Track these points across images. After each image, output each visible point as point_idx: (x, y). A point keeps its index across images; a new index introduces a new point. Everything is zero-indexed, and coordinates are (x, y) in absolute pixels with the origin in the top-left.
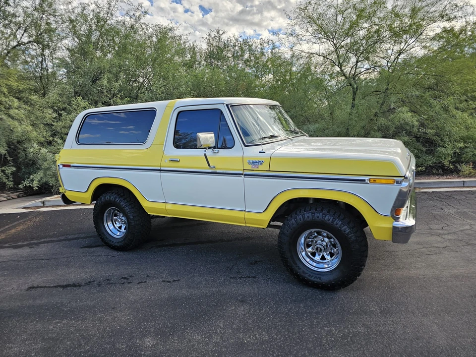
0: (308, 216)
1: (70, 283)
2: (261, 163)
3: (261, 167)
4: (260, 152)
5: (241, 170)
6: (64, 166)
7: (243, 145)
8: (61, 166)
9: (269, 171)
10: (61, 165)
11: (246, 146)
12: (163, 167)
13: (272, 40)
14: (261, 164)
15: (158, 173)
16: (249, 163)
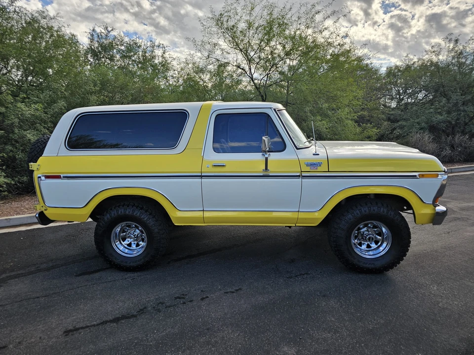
0: (365, 210)
1: (118, 316)
2: (320, 164)
3: (319, 169)
4: (314, 155)
5: (298, 172)
6: (47, 177)
7: (295, 148)
8: (43, 178)
9: (329, 171)
10: (43, 176)
11: (298, 149)
12: (205, 172)
13: (163, 44)
14: (320, 166)
15: (198, 180)
16: (307, 165)
